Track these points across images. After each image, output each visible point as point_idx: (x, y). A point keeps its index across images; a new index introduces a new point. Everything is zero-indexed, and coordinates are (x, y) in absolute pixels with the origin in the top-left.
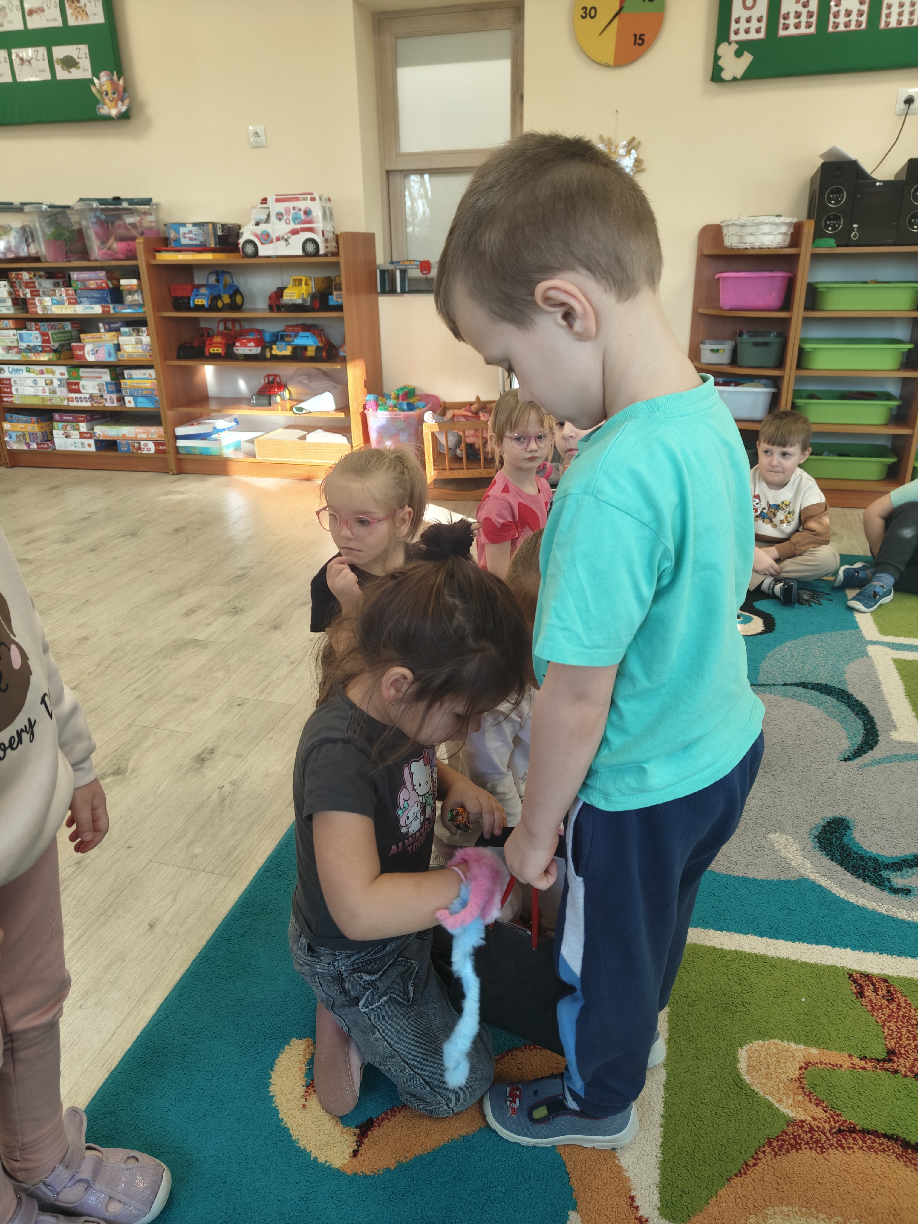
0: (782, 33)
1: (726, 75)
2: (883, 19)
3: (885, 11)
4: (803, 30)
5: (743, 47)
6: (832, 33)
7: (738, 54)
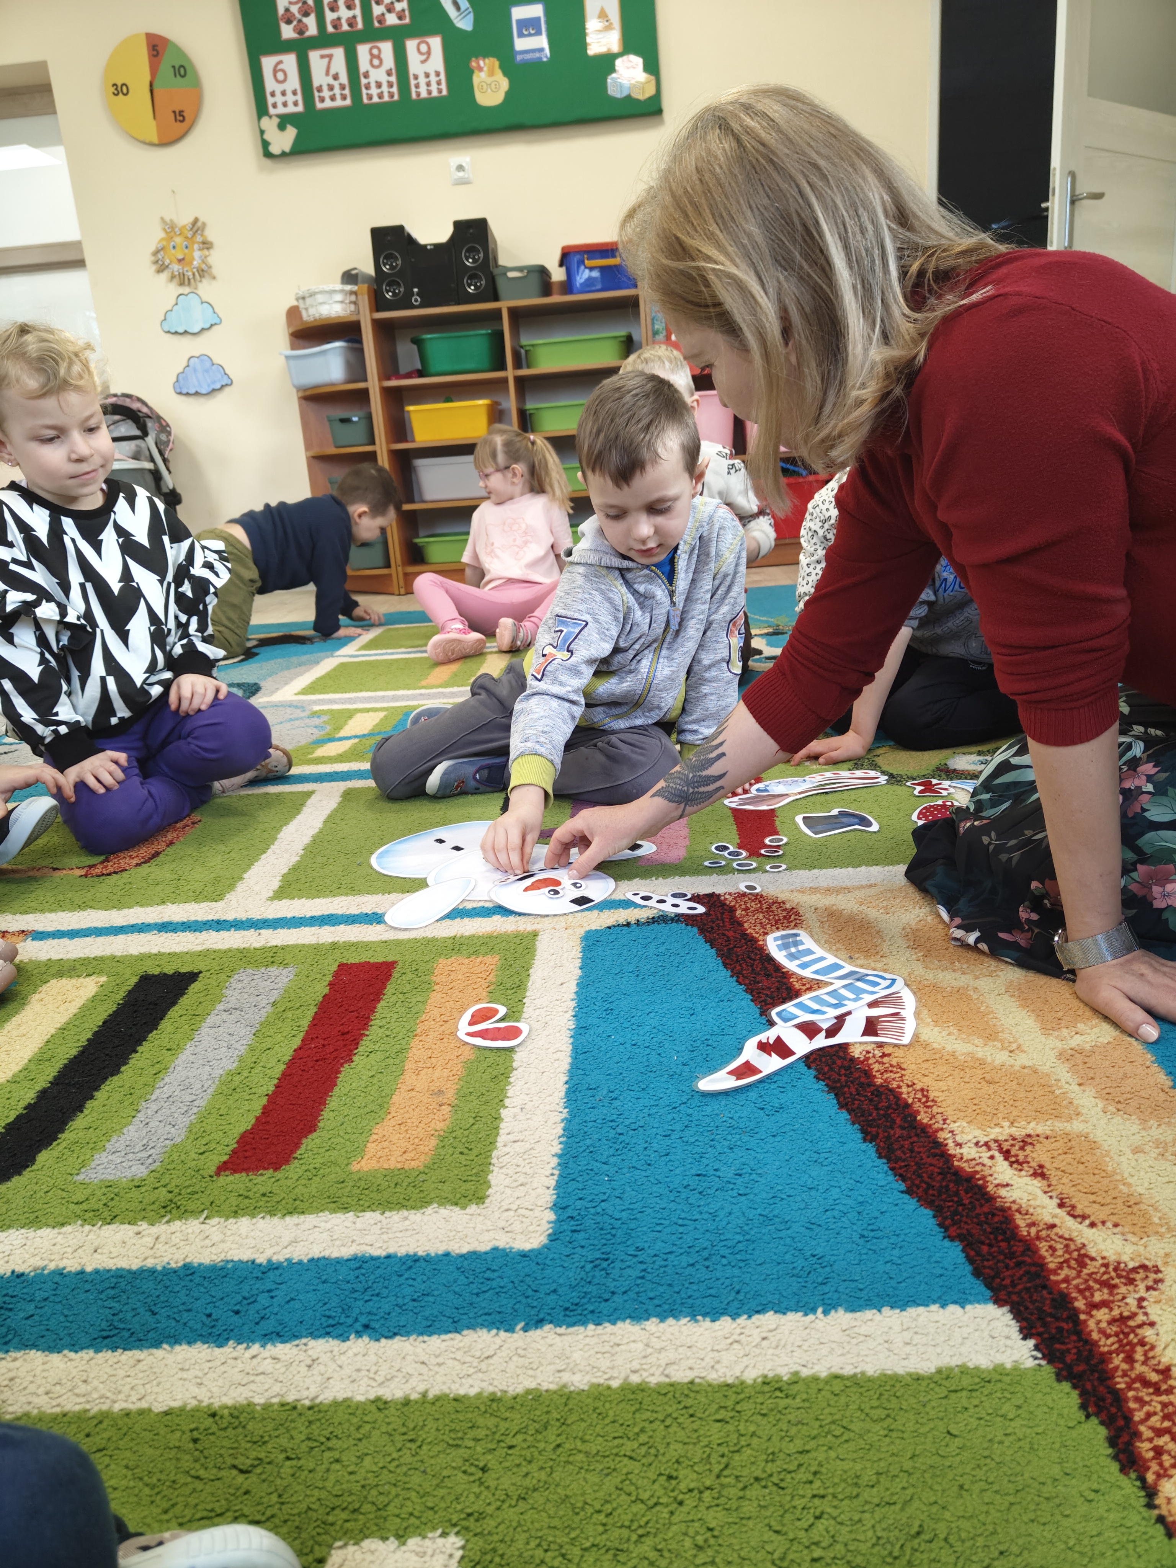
0: (319, 106)
1: (275, 149)
2: (413, 89)
3: (413, 82)
4: (339, 103)
5: (284, 121)
6: (367, 105)
7: (282, 127)
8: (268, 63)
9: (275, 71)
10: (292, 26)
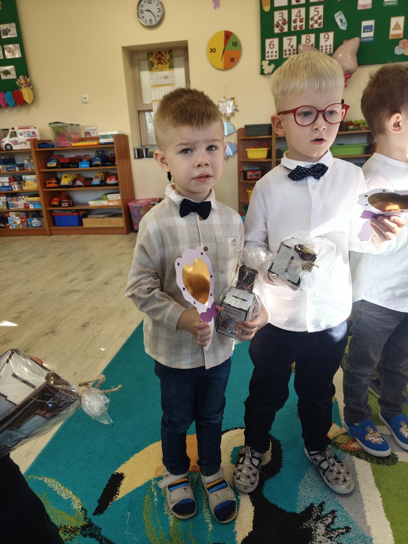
0: (284, 57)
1: (266, 72)
3: (320, 49)
5: (271, 62)
7: (269, 64)
8: (268, 41)
9: (270, 44)
10: (278, 29)
